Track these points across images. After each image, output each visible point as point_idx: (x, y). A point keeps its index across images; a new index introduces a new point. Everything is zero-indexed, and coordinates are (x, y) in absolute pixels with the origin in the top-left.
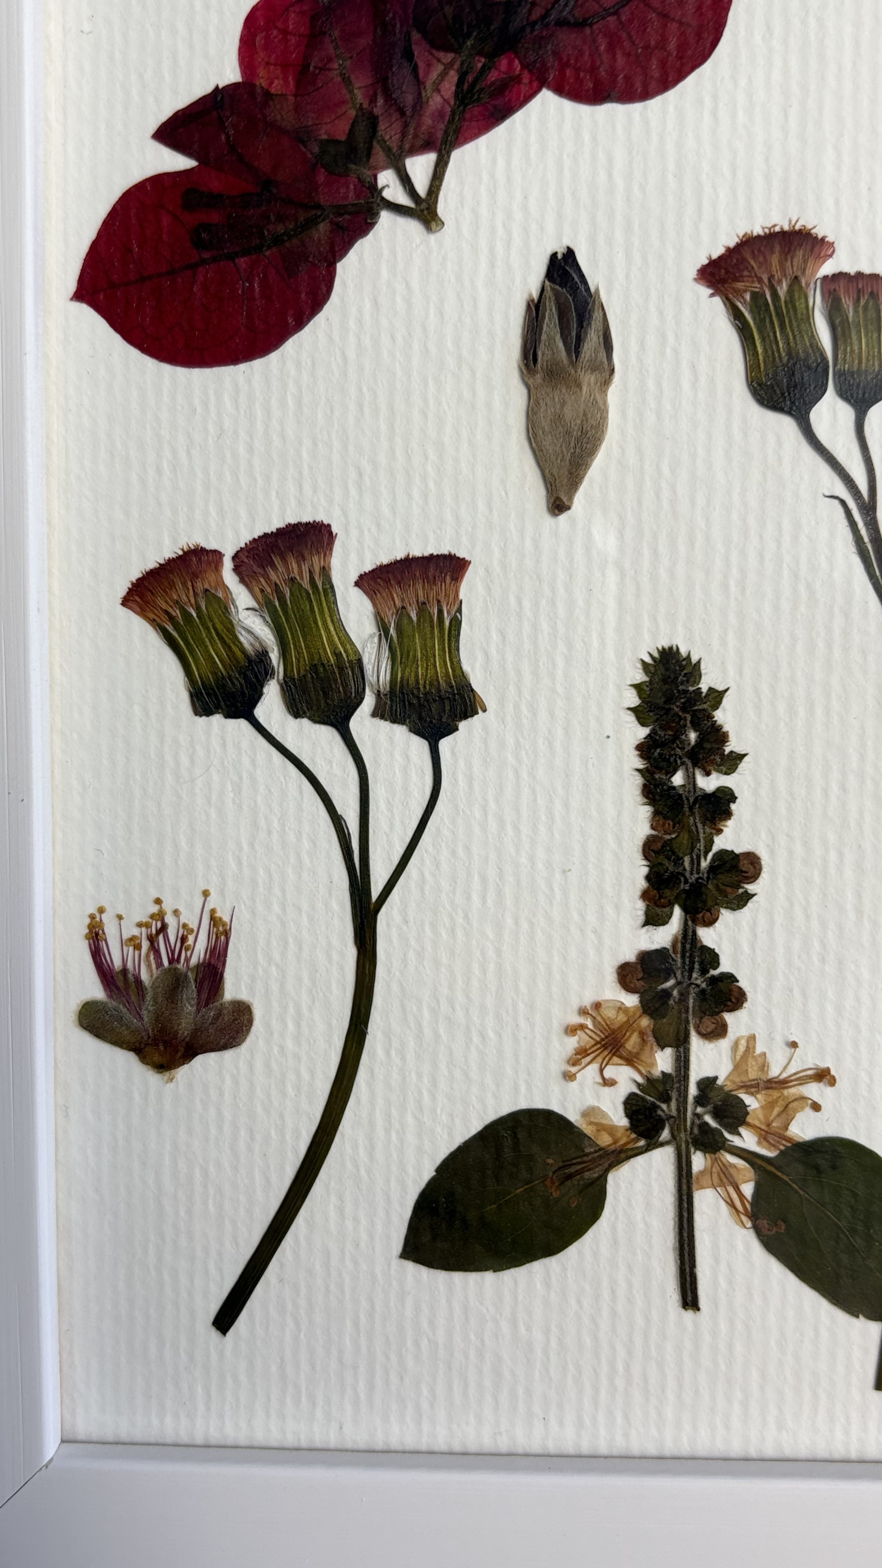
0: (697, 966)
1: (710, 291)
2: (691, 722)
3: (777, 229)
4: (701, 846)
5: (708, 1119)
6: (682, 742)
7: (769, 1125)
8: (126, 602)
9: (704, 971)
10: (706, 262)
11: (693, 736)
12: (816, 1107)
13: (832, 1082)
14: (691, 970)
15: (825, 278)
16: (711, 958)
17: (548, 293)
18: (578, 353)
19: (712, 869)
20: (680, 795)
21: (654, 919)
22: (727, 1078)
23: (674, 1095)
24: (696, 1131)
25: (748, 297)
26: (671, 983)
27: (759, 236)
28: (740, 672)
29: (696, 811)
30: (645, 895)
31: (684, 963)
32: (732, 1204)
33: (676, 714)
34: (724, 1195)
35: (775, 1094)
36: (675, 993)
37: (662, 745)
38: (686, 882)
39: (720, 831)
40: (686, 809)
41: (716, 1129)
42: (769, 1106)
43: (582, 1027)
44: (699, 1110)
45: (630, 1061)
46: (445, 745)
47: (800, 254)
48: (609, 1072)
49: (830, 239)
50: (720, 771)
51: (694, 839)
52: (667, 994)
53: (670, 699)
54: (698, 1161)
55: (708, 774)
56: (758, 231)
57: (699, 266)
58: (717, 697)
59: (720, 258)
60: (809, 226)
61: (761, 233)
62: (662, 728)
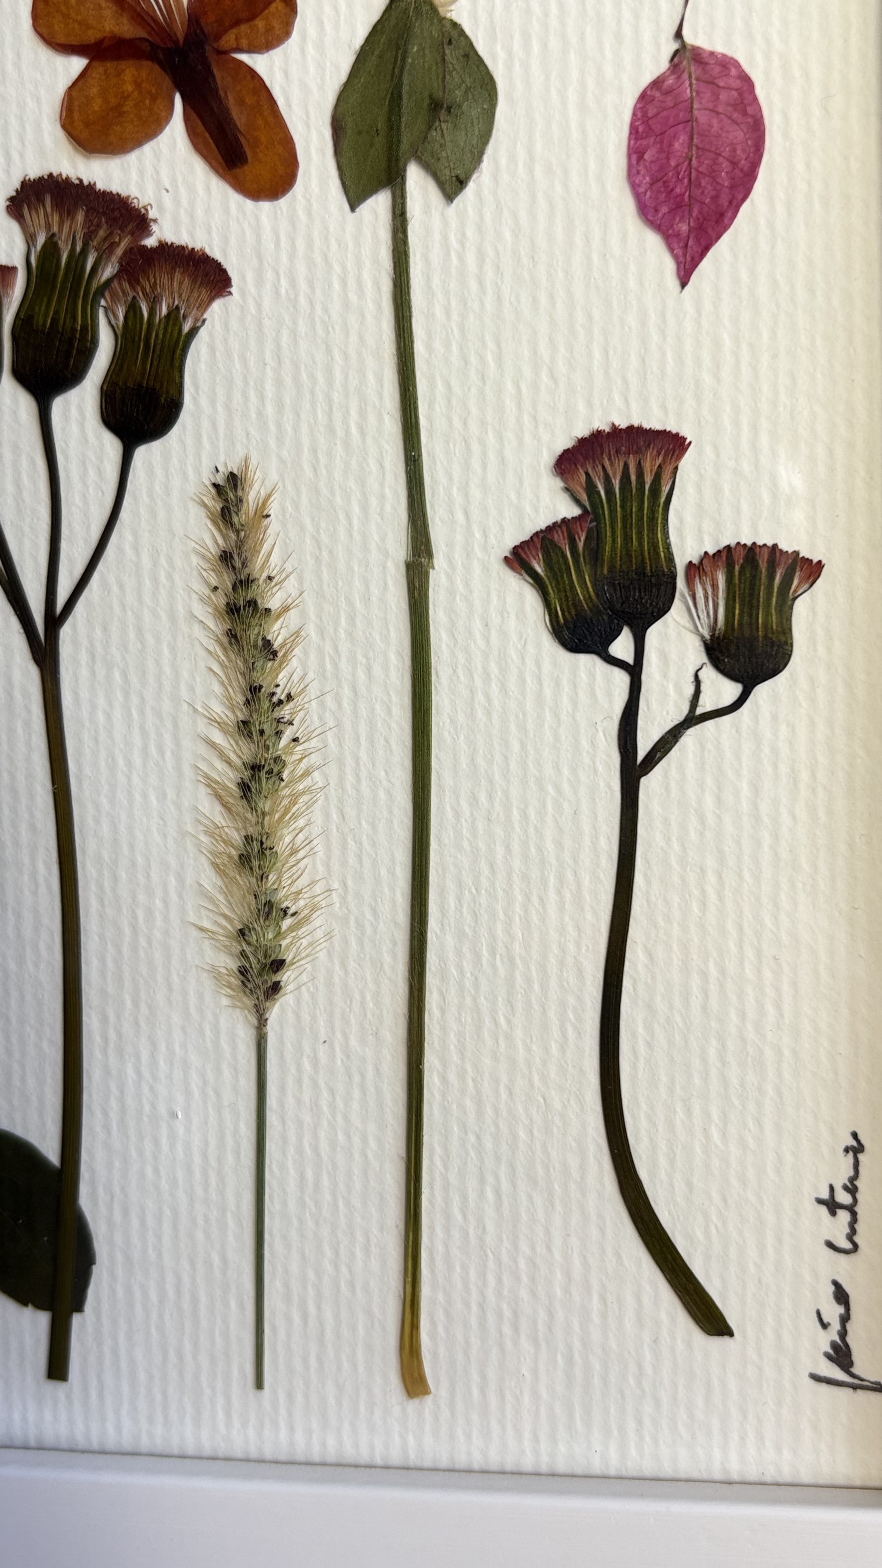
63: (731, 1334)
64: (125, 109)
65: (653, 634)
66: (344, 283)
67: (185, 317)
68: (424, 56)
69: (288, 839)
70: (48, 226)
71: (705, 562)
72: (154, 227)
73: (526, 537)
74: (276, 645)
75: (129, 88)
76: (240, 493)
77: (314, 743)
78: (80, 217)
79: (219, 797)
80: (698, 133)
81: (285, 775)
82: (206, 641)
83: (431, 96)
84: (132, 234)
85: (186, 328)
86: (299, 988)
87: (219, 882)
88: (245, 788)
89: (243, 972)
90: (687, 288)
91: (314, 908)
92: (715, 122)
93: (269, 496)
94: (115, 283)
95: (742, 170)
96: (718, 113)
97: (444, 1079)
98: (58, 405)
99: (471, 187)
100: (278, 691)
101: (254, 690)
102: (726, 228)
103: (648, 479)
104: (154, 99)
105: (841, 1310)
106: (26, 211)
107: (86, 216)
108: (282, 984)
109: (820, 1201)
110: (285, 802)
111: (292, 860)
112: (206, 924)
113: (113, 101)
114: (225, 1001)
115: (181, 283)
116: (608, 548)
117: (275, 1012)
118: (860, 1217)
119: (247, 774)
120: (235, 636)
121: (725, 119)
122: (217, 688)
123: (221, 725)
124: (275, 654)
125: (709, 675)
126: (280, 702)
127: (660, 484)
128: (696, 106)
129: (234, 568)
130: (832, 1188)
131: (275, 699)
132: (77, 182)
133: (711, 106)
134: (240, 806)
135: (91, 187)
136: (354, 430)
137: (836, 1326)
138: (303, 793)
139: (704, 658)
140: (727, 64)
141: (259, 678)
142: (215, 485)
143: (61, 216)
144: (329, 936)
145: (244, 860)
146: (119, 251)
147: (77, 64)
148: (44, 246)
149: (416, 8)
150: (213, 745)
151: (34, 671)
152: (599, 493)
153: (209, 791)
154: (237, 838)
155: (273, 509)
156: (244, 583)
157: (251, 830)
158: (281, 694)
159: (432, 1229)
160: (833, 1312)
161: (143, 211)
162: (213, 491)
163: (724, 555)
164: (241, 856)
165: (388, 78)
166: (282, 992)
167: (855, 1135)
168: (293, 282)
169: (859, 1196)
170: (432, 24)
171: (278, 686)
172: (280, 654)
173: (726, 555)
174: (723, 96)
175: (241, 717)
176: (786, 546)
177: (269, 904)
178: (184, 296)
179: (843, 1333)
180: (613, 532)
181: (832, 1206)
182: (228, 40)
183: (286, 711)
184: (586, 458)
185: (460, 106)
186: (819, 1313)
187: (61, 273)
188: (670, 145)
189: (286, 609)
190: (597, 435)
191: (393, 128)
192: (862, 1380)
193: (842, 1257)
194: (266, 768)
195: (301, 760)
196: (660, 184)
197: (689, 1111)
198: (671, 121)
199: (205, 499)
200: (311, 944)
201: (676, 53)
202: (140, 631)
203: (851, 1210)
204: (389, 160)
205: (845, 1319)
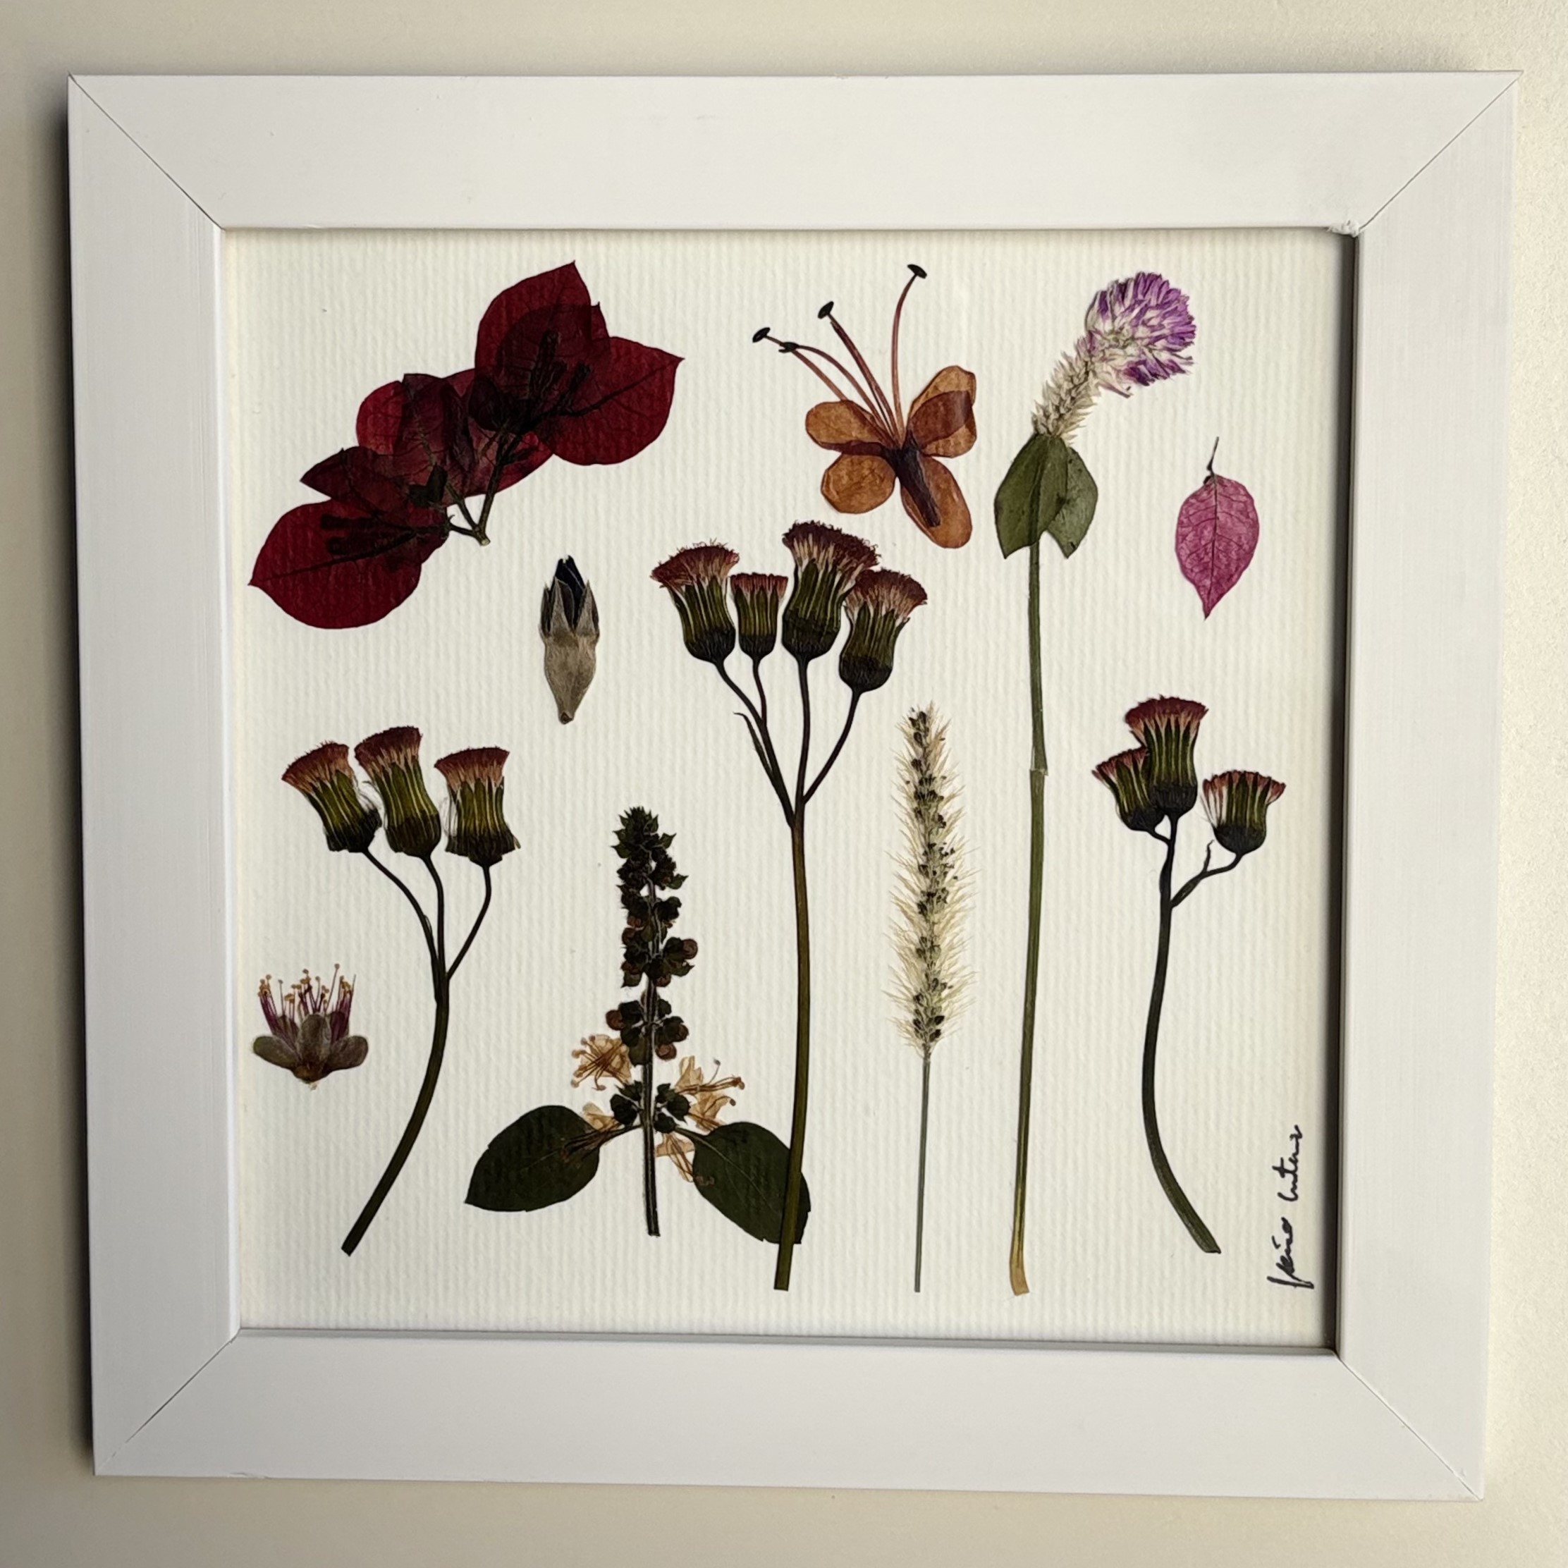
0: (657, 1012)
1: (661, 584)
2: (652, 856)
3: (703, 545)
4: (660, 934)
5: (665, 1111)
6: (647, 868)
7: (703, 1114)
8: (285, 778)
9: (661, 1016)
10: (657, 565)
11: (653, 864)
12: (733, 1103)
13: (742, 1087)
14: (653, 1015)
15: (733, 577)
16: (666, 1007)
17: (557, 585)
18: (576, 624)
19: (666, 949)
20: (645, 903)
21: (629, 982)
22: (677, 1085)
23: (642, 1095)
24: (657, 1118)
25: (684, 588)
26: (641, 1023)
27: (691, 550)
28: (683, 824)
29: (656, 912)
30: (624, 967)
31: (648, 1010)
32: (680, 1166)
33: (642, 850)
34: (675, 1159)
35: (707, 1094)
36: (643, 1030)
37: (633, 870)
38: (650, 958)
39: (671, 926)
40: (649, 911)
41: (669, 1118)
42: (704, 1102)
43: (583, 1052)
44: (659, 1105)
45: (614, 1074)
46: (493, 869)
47: (717, 561)
48: (601, 1081)
49: (735, 552)
50: (670, 887)
51: (655, 931)
52: (638, 1030)
53: (638, 841)
54: (658, 1138)
55: (663, 888)
56: (690, 546)
57: (653, 568)
58: (668, 839)
59: (667, 563)
60: (723, 543)
61: (693, 547)
62: (633, 859)
63: (1219, 1252)
64: (863, 485)
65: (1183, 821)
66: (998, 601)
67: (897, 616)
68: (1055, 469)
69: (947, 941)
70: (810, 554)
71: (1216, 780)
72: (879, 559)
73: (1106, 759)
74: (945, 819)
75: (866, 472)
76: (927, 725)
77: (967, 880)
78: (831, 549)
79: (905, 913)
80: (1220, 527)
81: (948, 900)
82: (900, 815)
83: (1058, 495)
84: (865, 562)
85: (898, 623)
86: (951, 1034)
87: (903, 965)
88: (922, 908)
89: (916, 1022)
90: (1209, 618)
91: (964, 984)
92: (1229, 520)
93: (944, 728)
94: (853, 593)
95: (1244, 550)
96: (1231, 516)
97: (1044, 1094)
98: (812, 665)
99: (1080, 549)
100: (945, 847)
101: (931, 846)
102: (1233, 585)
103: (1182, 729)
104: (882, 480)
105: (1287, 1236)
106: (795, 544)
107: (835, 548)
108: (942, 1031)
109: (1275, 1168)
110: (948, 916)
111: (951, 953)
112: (894, 993)
113: (856, 480)
114: (904, 1041)
115: (895, 595)
116: (1157, 769)
117: (937, 1048)
118: (1299, 1179)
119: (924, 899)
120: (920, 812)
121: (1236, 520)
122: (907, 844)
123: (908, 867)
124: (945, 824)
125: (1217, 848)
126: (947, 854)
127: (1189, 733)
128: (1219, 510)
129: (921, 771)
130: (1282, 1160)
131: (943, 852)
132: (829, 527)
133: (1227, 510)
134: (918, 918)
135: (839, 531)
136: (1001, 690)
137: (1284, 1246)
138: (958, 911)
139: (1213, 837)
140: (1238, 486)
141: (934, 839)
142: (911, 719)
143: (819, 550)
144: (972, 1002)
145: (920, 952)
146: (856, 573)
147: (835, 455)
148: (808, 567)
149: (1051, 442)
150: (904, 880)
151: (787, 830)
152: (1152, 736)
153: (898, 908)
154: (916, 938)
155: (947, 735)
156: (927, 780)
157: (925, 934)
158: (947, 849)
159: (1033, 1186)
160: (1282, 1237)
161: (872, 549)
162: (910, 722)
163: (1227, 777)
164: (918, 951)
165: (1032, 480)
166: (941, 1037)
167: (1297, 1128)
168: (966, 600)
169: (1299, 1165)
170: (1061, 450)
171: (945, 844)
172: (948, 824)
173: (1228, 777)
174: (1235, 505)
175: (921, 862)
176: (1264, 773)
177: (936, 980)
178: (897, 603)
179: (1288, 1251)
180: (1160, 760)
181: (1282, 1171)
182: (931, 448)
183: (949, 860)
184: (1145, 715)
185: (1075, 500)
186: (1273, 1238)
187: (818, 584)
188: (1202, 532)
189: (952, 797)
190: (1151, 702)
191: (1033, 511)
192: (1300, 1280)
193: (1288, 1202)
194: (937, 895)
195: (958, 891)
196: (1194, 555)
197: (1196, 1112)
198: (1203, 519)
199: (904, 727)
200: (961, 1006)
201: (1207, 479)
202: (857, 808)
203: (1294, 1173)
204: (1030, 531)
205: (1289, 1242)
